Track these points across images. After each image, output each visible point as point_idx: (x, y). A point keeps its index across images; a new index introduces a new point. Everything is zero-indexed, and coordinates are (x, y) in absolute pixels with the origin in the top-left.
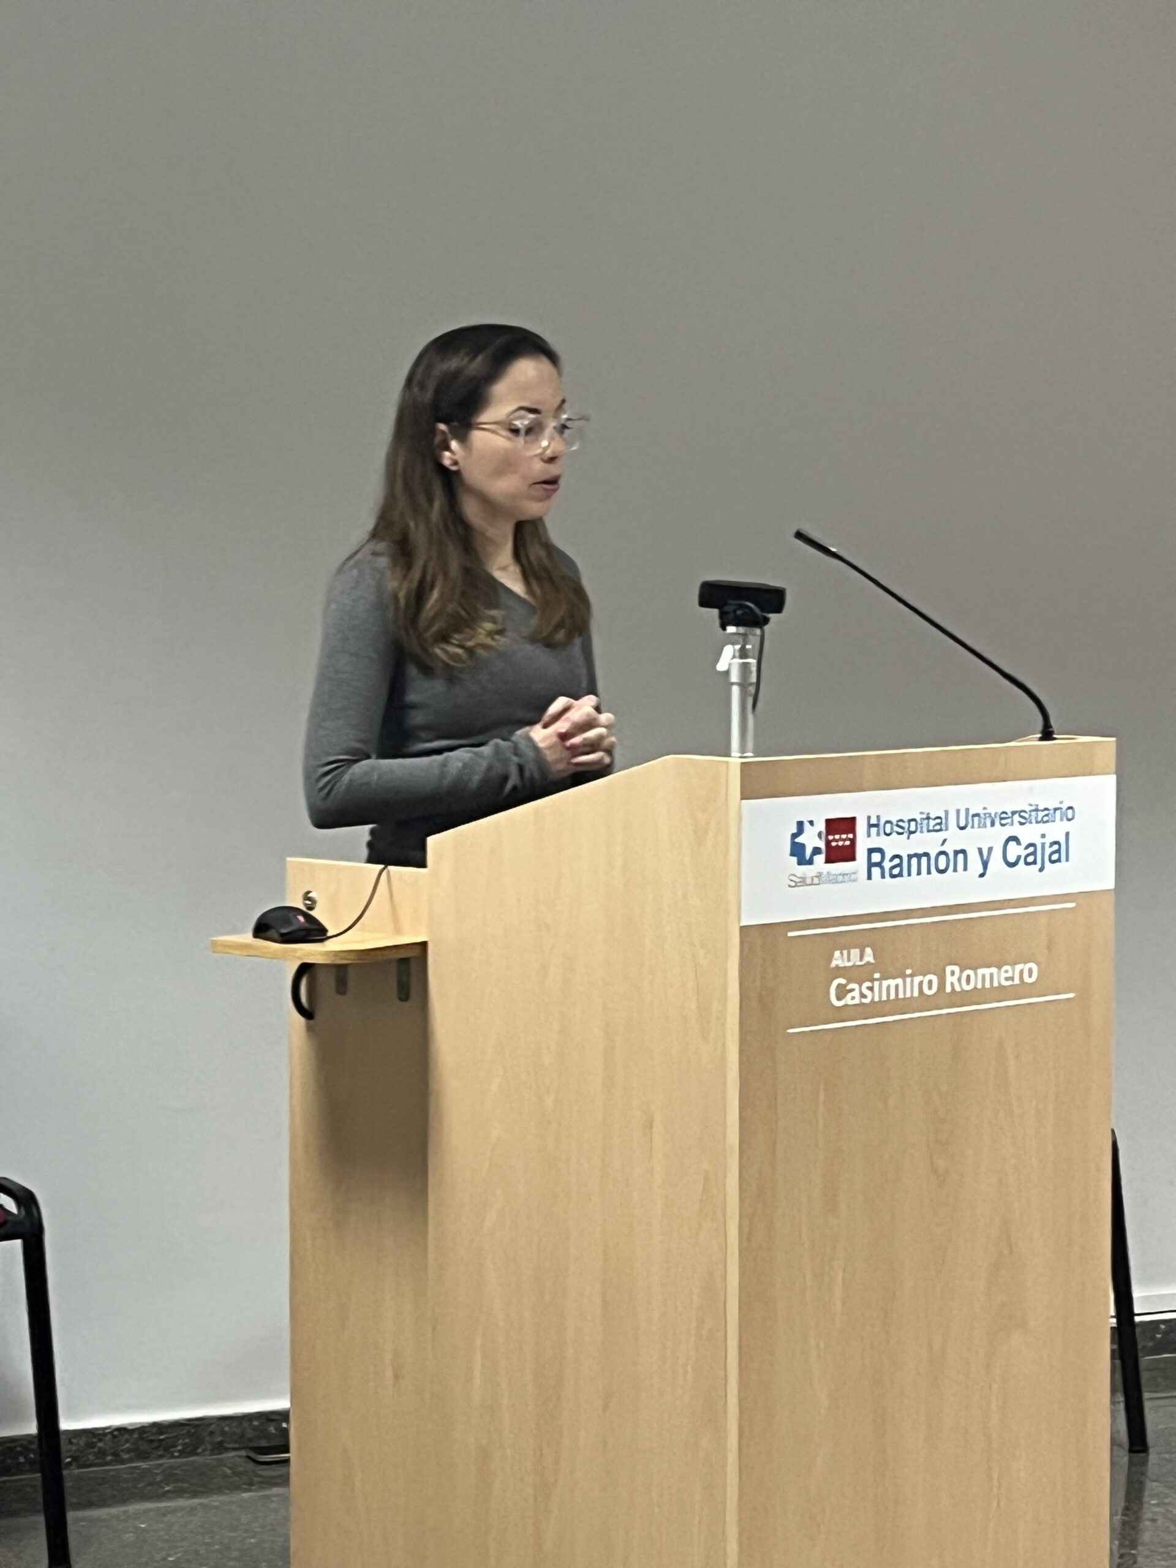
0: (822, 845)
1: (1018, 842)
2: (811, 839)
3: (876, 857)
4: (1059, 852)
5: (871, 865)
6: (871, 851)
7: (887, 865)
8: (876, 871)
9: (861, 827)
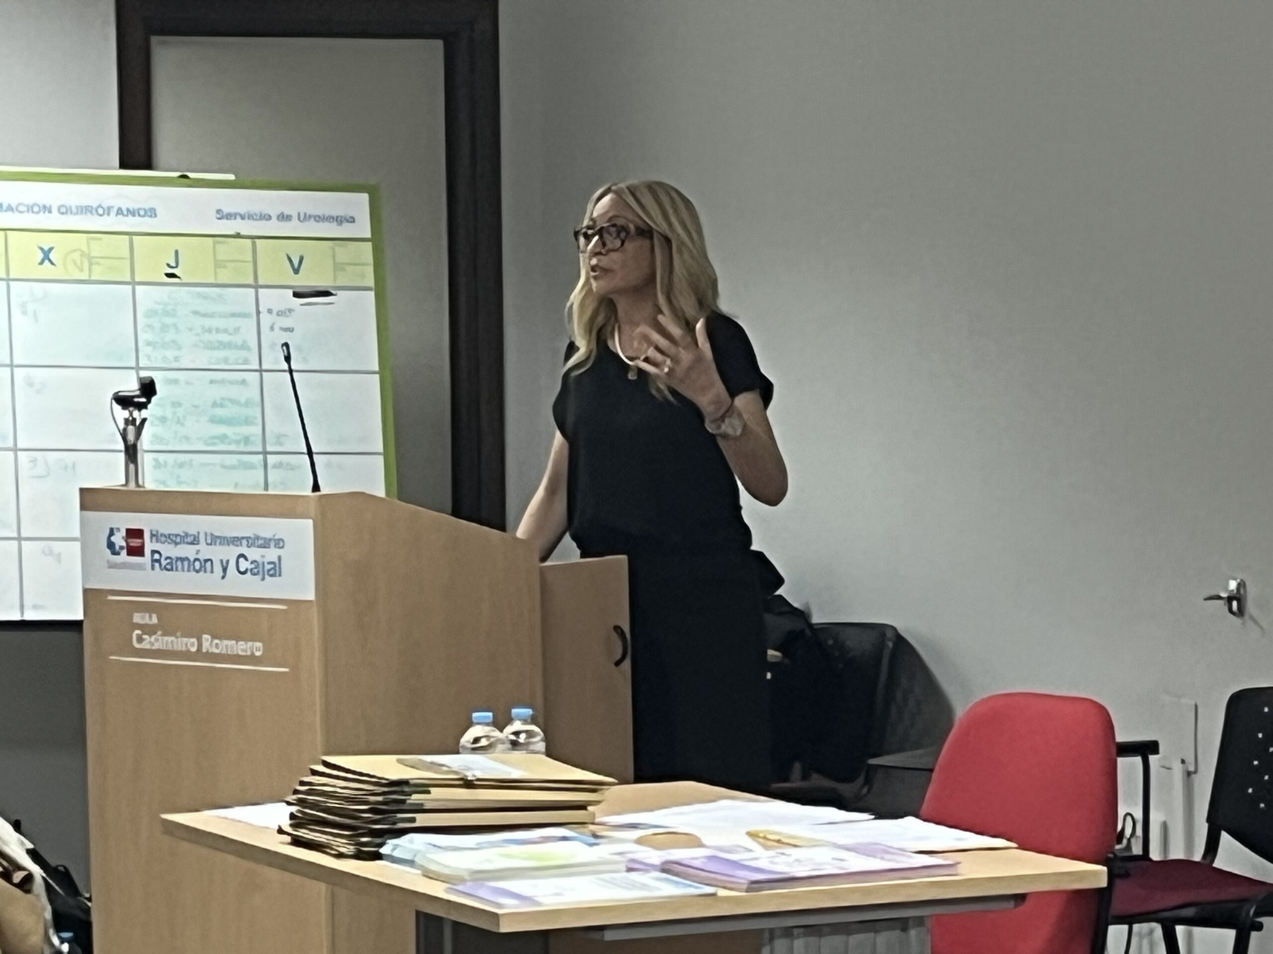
0: (124, 544)
1: (246, 559)
2: (119, 540)
3: (157, 556)
4: (275, 570)
5: (154, 561)
6: (154, 552)
7: (164, 563)
8: (157, 565)
9: (147, 536)
